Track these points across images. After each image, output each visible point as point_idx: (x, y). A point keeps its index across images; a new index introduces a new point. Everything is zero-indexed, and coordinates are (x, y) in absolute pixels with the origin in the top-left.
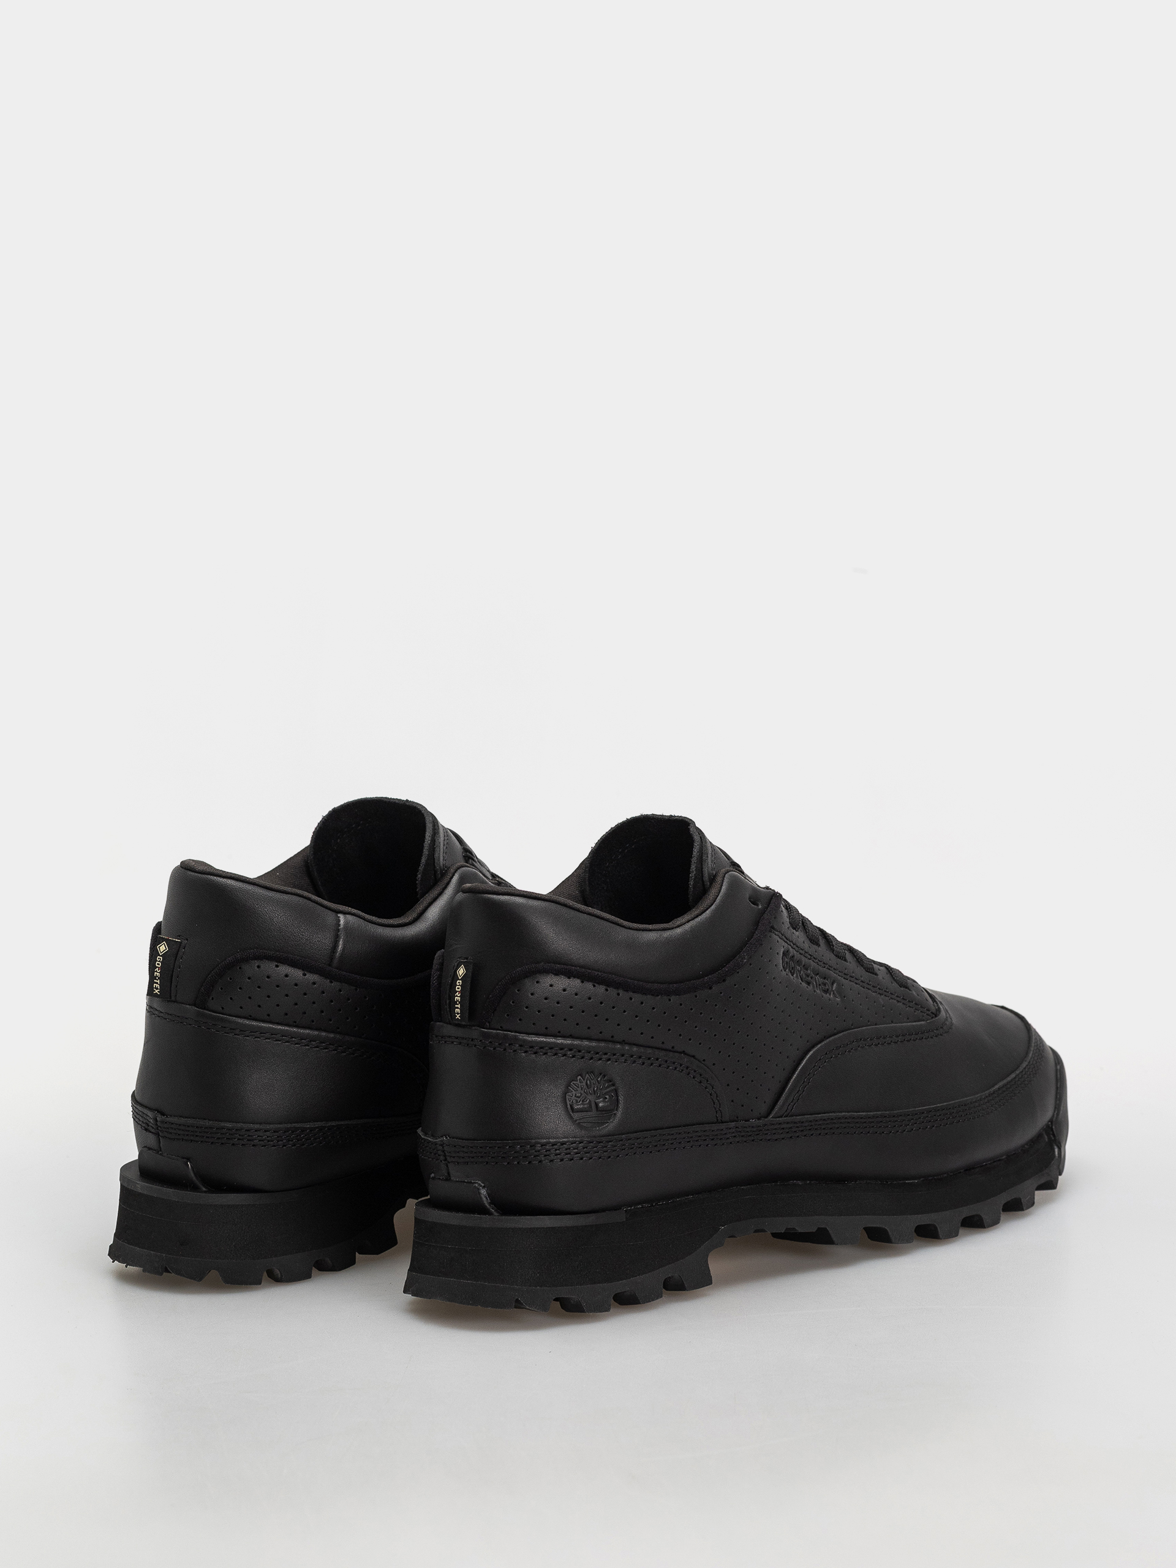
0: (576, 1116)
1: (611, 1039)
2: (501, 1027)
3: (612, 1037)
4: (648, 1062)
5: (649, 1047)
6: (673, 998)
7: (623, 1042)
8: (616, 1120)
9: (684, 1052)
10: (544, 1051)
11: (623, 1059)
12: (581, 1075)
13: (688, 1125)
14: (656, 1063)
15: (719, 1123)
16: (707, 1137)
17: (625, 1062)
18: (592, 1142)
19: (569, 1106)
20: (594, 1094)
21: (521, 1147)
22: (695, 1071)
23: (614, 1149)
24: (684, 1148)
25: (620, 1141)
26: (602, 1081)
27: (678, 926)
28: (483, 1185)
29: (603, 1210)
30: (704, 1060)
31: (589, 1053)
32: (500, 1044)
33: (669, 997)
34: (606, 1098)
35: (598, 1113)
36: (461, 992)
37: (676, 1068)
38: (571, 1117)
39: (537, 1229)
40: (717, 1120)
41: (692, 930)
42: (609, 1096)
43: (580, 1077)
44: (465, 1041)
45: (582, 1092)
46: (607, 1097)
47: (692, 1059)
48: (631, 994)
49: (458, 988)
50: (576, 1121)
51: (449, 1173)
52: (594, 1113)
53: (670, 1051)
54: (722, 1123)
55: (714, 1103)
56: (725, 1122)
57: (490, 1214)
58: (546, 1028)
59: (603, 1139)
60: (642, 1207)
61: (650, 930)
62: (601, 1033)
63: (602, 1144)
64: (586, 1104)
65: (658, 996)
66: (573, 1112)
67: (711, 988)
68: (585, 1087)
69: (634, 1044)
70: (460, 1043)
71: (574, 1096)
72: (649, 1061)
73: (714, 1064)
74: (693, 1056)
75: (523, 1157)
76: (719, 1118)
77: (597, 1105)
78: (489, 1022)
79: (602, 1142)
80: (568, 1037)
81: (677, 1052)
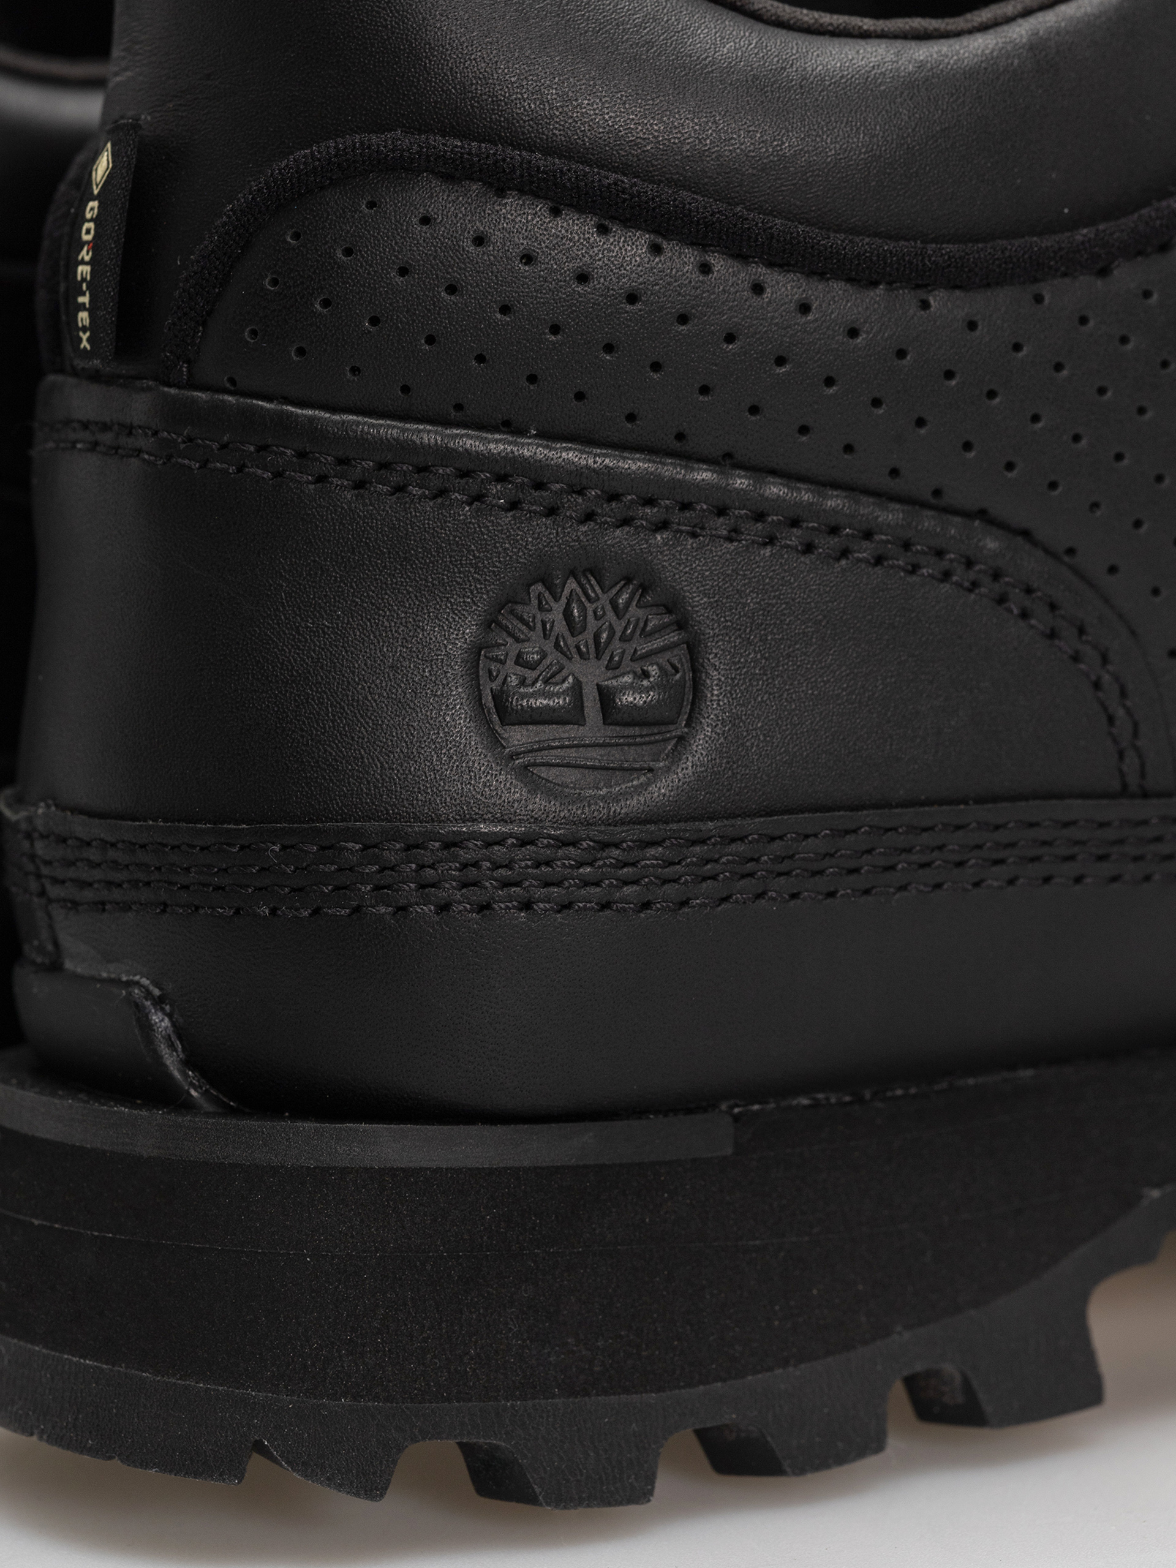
0: (518, 737)
1: (677, 445)
2: (232, 381)
3: (680, 437)
4: (827, 544)
5: (835, 485)
6: (937, 300)
7: (726, 461)
8: (687, 769)
9: (982, 514)
10: (395, 479)
11: (722, 526)
12: (543, 581)
13: (995, 799)
14: (865, 551)
15: (1133, 796)
16: (1076, 849)
17: (730, 540)
18: (574, 844)
19: (488, 700)
20: (598, 657)
21: (284, 848)
22: (1029, 591)
23: (669, 871)
24: (977, 885)
25: (694, 843)
26: (633, 609)
27: (984, 28)
28: (157, 992)
29: (637, 1110)
30: (1071, 551)
31: (580, 493)
32: (224, 447)
33: (922, 294)
34: (646, 675)
35: (611, 731)
36: (95, 245)
37: (946, 575)
38: (495, 741)
39: (344, 1171)
40: (1125, 786)
41: (1036, 46)
42: (661, 668)
43: (539, 587)
44: (107, 438)
45: (549, 646)
46: (653, 670)
47: (1020, 540)
48: (761, 272)
49: (88, 232)
50: (512, 757)
51: (56, 944)
52: (593, 727)
53: (924, 505)
54: (1145, 795)
55: (1111, 720)
56: (1160, 795)
57: (185, 1105)
58: (405, 389)
59: (621, 833)
60: (816, 1105)
61: (865, 35)
62: (631, 418)
63: (616, 852)
64: (558, 695)
65: (874, 284)
66: (503, 723)
67: (1104, 272)
68: (561, 627)
69: (773, 472)
70: (94, 446)
71: (510, 663)
72: (834, 541)
73: (1113, 570)
74: (1026, 534)
75: (293, 890)
76: (1133, 781)
77: (606, 697)
78: (189, 362)
79: (617, 846)
80: (495, 429)
81: (956, 512)
